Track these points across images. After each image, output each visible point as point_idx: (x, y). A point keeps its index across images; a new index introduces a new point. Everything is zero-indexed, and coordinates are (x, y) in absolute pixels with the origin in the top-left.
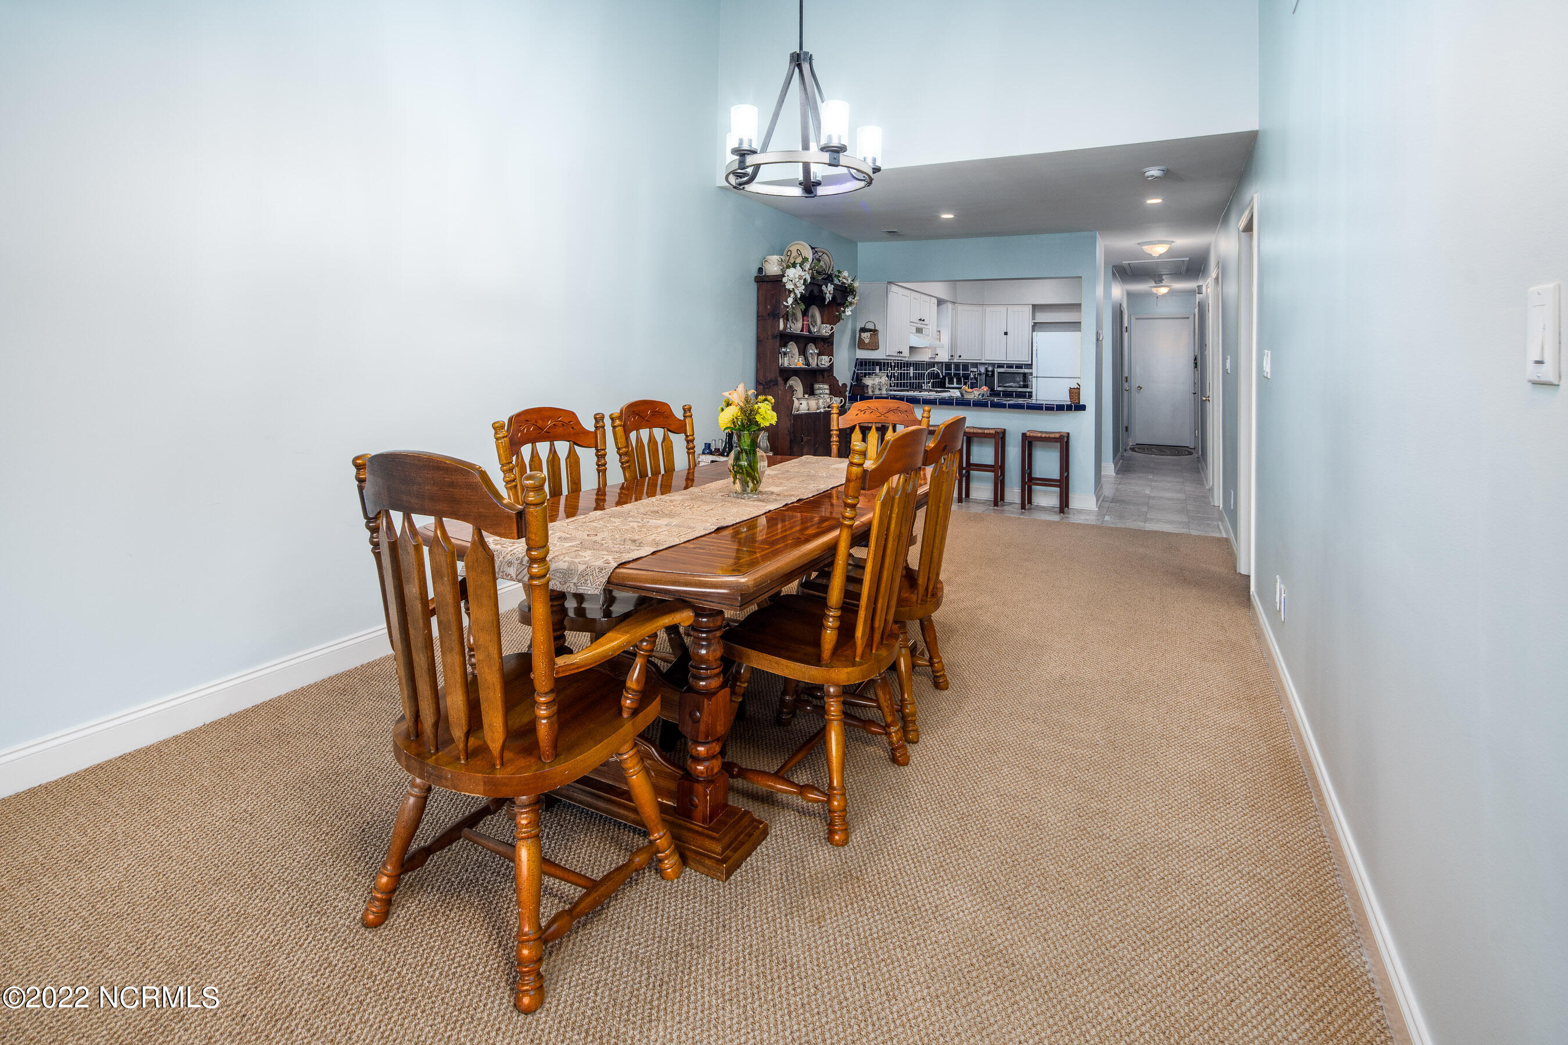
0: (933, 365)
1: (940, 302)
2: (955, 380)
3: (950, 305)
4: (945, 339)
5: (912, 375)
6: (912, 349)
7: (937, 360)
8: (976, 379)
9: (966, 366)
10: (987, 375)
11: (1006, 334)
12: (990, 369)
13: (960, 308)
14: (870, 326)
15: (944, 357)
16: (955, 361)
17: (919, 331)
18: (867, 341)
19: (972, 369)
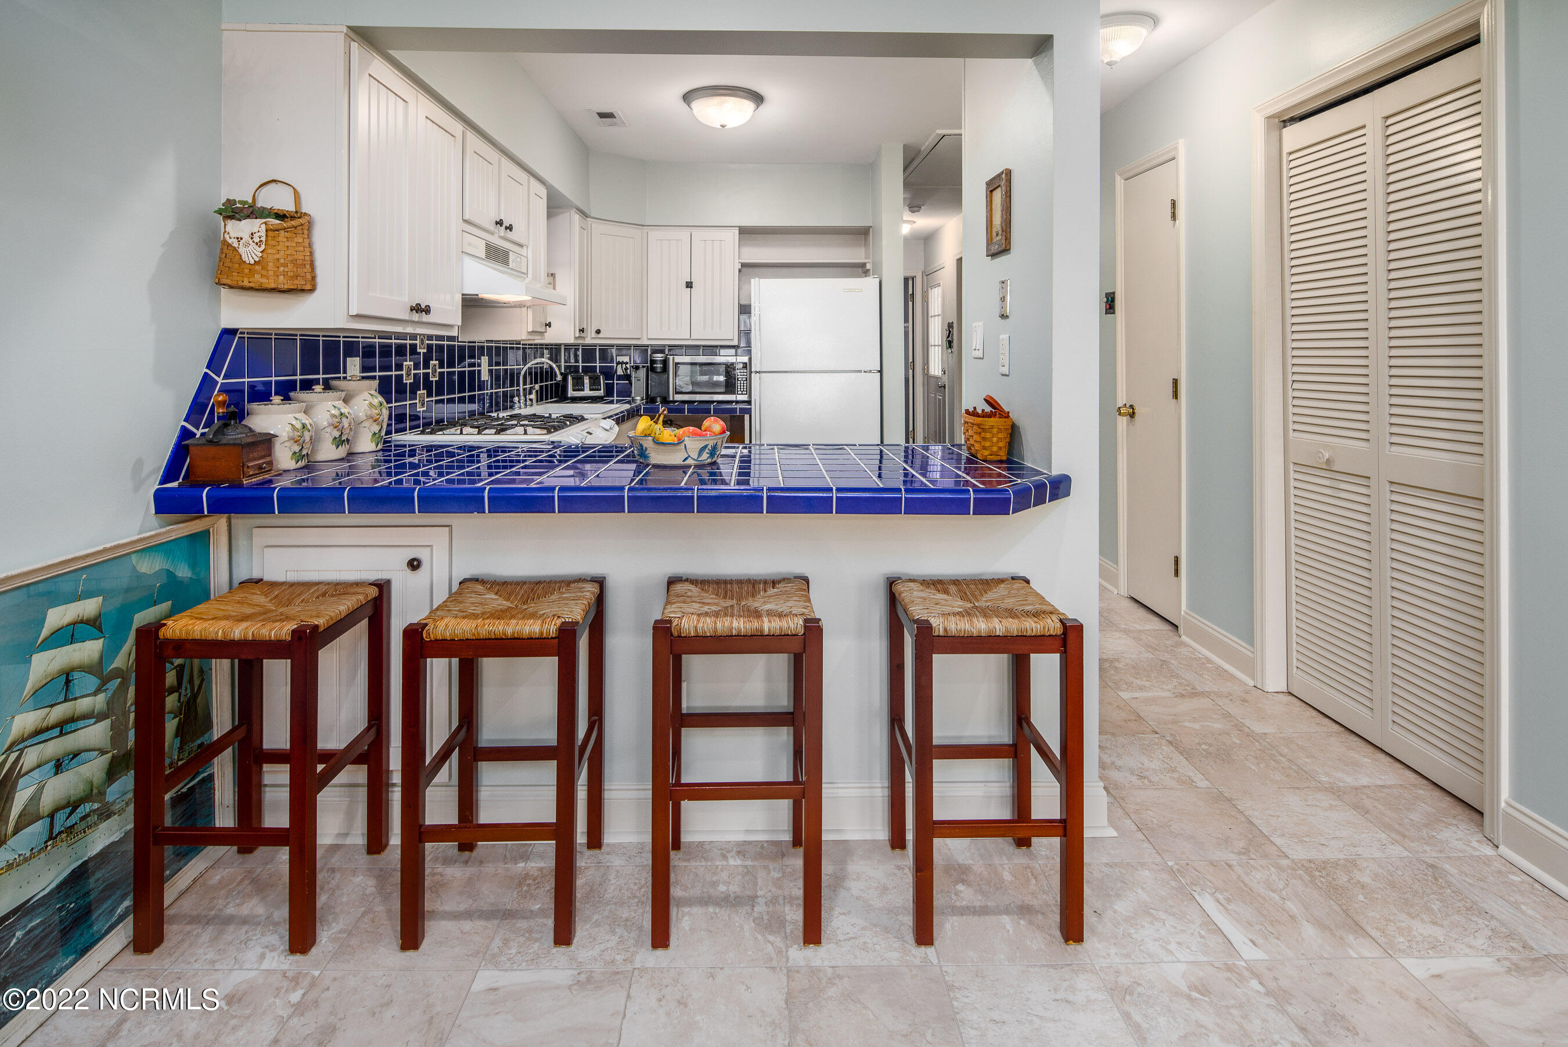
0: (538, 349)
1: (555, 205)
2: (587, 381)
3: (576, 217)
4: (567, 288)
5: (485, 376)
6: (472, 305)
7: (551, 337)
8: (628, 377)
9: (604, 351)
10: (652, 369)
11: (689, 285)
12: (659, 357)
13: (597, 228)
14: (279, 200)
15: (563, 333)
16: (588, 341)
17: (497, 255)
18: (250, 253)
19: (620, 359)
